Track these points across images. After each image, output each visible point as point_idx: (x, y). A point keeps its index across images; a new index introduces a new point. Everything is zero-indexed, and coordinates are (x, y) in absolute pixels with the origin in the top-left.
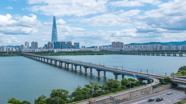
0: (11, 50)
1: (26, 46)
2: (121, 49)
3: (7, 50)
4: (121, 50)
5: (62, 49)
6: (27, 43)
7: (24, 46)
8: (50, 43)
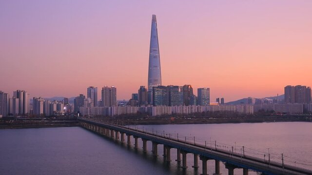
0: (55, 109)
1: (89, 99)
2: (304, 105)
3: (46, 110)
4: (305, 111)
5: (170, 105)
6: (92, 91)
7: (86, 97)
8: (145, 90)
